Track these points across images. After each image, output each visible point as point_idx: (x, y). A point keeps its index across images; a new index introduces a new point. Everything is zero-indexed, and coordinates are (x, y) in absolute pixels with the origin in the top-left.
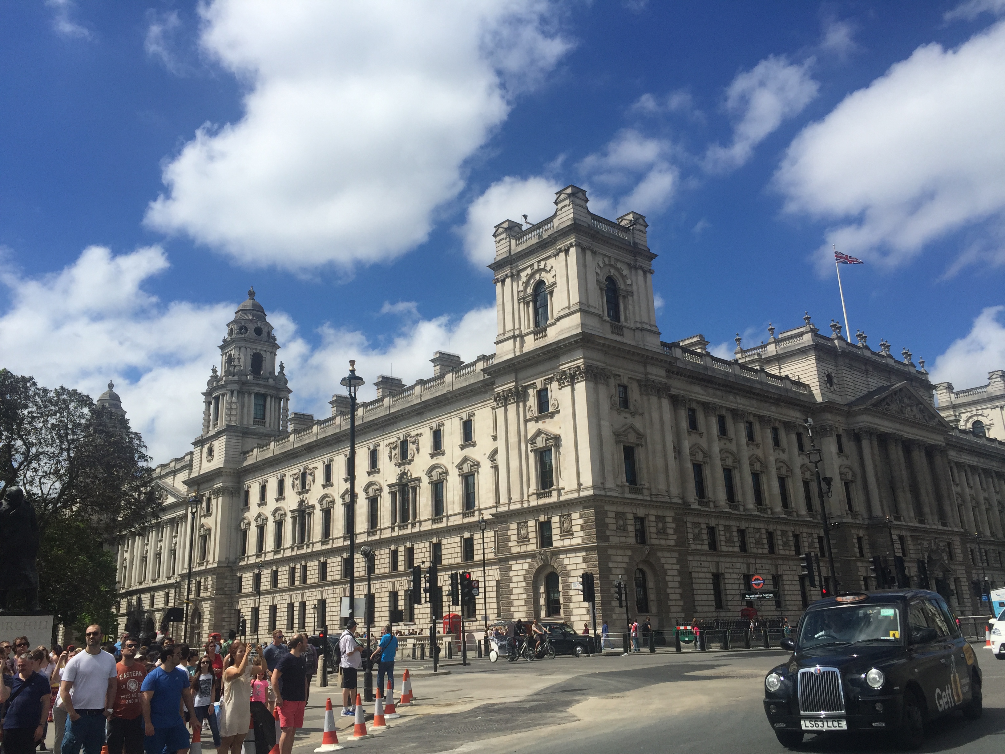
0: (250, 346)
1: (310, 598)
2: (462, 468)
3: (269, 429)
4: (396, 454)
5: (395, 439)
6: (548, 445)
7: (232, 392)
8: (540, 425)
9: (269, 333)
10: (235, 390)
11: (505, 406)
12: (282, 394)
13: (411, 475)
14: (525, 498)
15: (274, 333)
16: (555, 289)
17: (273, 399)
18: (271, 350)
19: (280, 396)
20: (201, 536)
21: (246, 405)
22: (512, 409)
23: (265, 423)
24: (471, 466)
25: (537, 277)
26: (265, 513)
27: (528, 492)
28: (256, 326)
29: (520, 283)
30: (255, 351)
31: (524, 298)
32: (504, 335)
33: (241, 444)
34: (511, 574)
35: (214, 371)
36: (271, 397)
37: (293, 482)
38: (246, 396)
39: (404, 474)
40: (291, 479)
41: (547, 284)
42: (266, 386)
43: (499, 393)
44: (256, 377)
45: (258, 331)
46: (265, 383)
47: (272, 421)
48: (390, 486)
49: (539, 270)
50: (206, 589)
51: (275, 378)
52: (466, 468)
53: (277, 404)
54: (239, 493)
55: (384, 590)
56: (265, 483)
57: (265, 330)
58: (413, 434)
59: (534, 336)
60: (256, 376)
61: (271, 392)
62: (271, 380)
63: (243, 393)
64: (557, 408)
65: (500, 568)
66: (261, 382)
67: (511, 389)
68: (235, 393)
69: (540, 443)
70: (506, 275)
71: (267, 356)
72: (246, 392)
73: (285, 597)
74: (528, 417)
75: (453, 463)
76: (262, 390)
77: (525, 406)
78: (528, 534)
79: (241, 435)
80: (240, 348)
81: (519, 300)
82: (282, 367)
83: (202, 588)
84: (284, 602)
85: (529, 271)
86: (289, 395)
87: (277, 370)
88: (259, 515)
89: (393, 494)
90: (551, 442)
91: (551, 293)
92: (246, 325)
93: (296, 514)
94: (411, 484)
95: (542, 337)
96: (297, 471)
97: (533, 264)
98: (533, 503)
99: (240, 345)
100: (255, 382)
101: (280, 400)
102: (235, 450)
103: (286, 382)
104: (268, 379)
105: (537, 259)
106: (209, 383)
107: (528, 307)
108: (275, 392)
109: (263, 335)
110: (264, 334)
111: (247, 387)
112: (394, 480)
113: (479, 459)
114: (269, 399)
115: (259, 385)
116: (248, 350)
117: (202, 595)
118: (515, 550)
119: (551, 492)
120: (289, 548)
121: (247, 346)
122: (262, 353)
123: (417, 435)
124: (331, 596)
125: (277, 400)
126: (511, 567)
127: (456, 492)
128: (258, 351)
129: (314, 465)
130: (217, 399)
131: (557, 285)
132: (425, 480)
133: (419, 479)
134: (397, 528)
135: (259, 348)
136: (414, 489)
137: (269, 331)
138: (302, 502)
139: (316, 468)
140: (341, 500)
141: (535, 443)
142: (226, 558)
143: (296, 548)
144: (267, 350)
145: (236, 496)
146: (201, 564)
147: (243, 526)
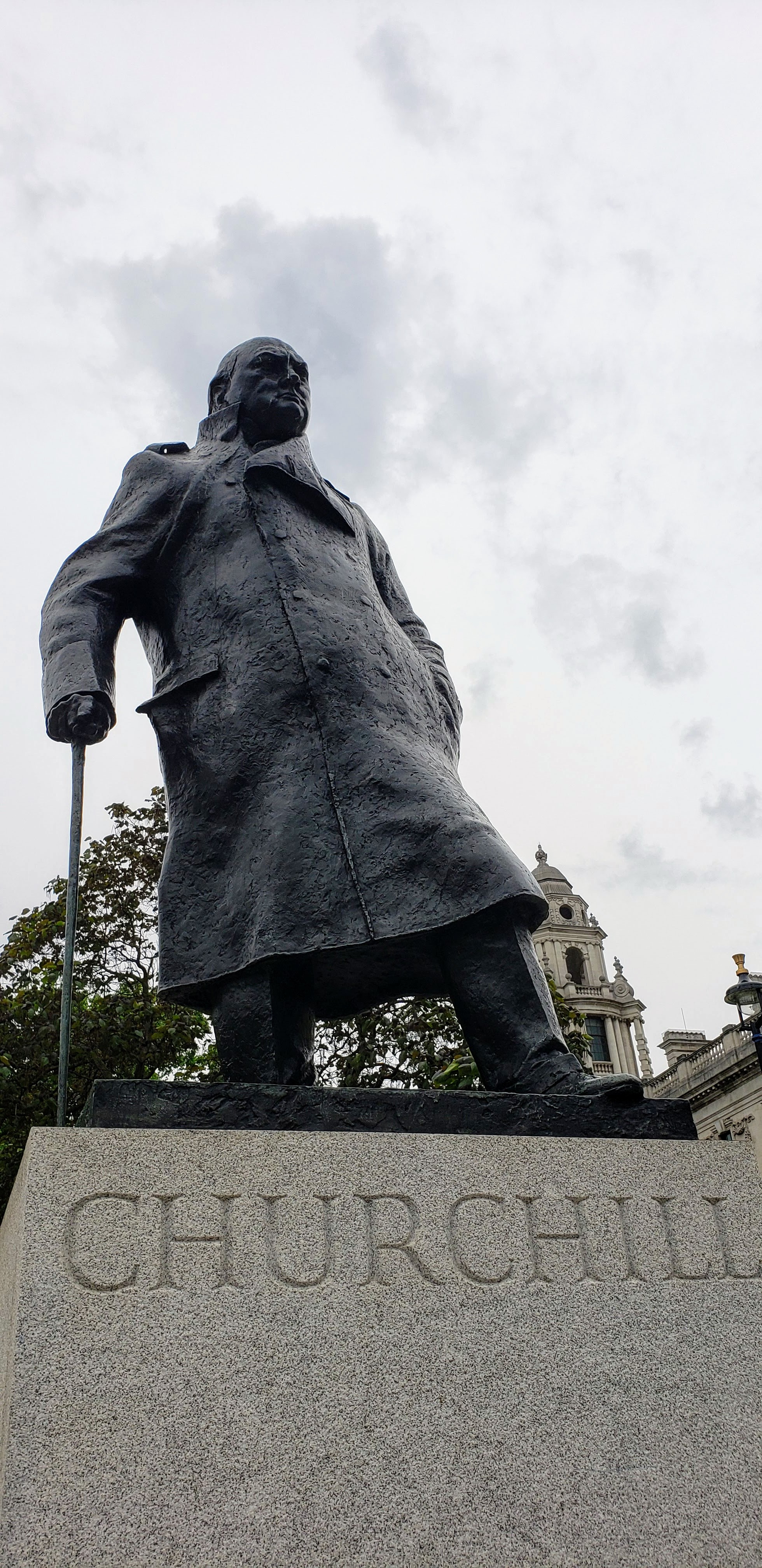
9: (584, 913)
12: (630, 1013)
17: (617, 1022)
18: (594, 941)
19: (627, 1017)
23: (612, 1066)
30: (568, 946)
36: (613, 1020)
42: (600, 1002)
44: (580, 989)
45: (566, 912)
46: (597, 997)
47: (625, 1063)
51: (612, 987)
53: (626, 1032)
57: (576, 908)
60: (579, 986)
61: (609, 1011)
62: (606, 991)
66: (591, 996)
71: (588, 951)
76: (595, 1010)
80: (543, 944)
82: (618, 966)
86: (642, 1013)
87: (611, 975)
99: (543, 939)
100: (580, 996)
101: (628, 1023)
103: (631, 992)
104: (600, 988)
108: (618, 1011)
109: (574, 917)
110: (576, 916)
114: (609, 1024)
115: (588, 1001)
121: (554, 938)
122: (580, 946)
125: (624, 1025)
128: (573, 944)
129: (746, 1114)
135: (574, 939)
137: (583, 910)
144: (587, 941)
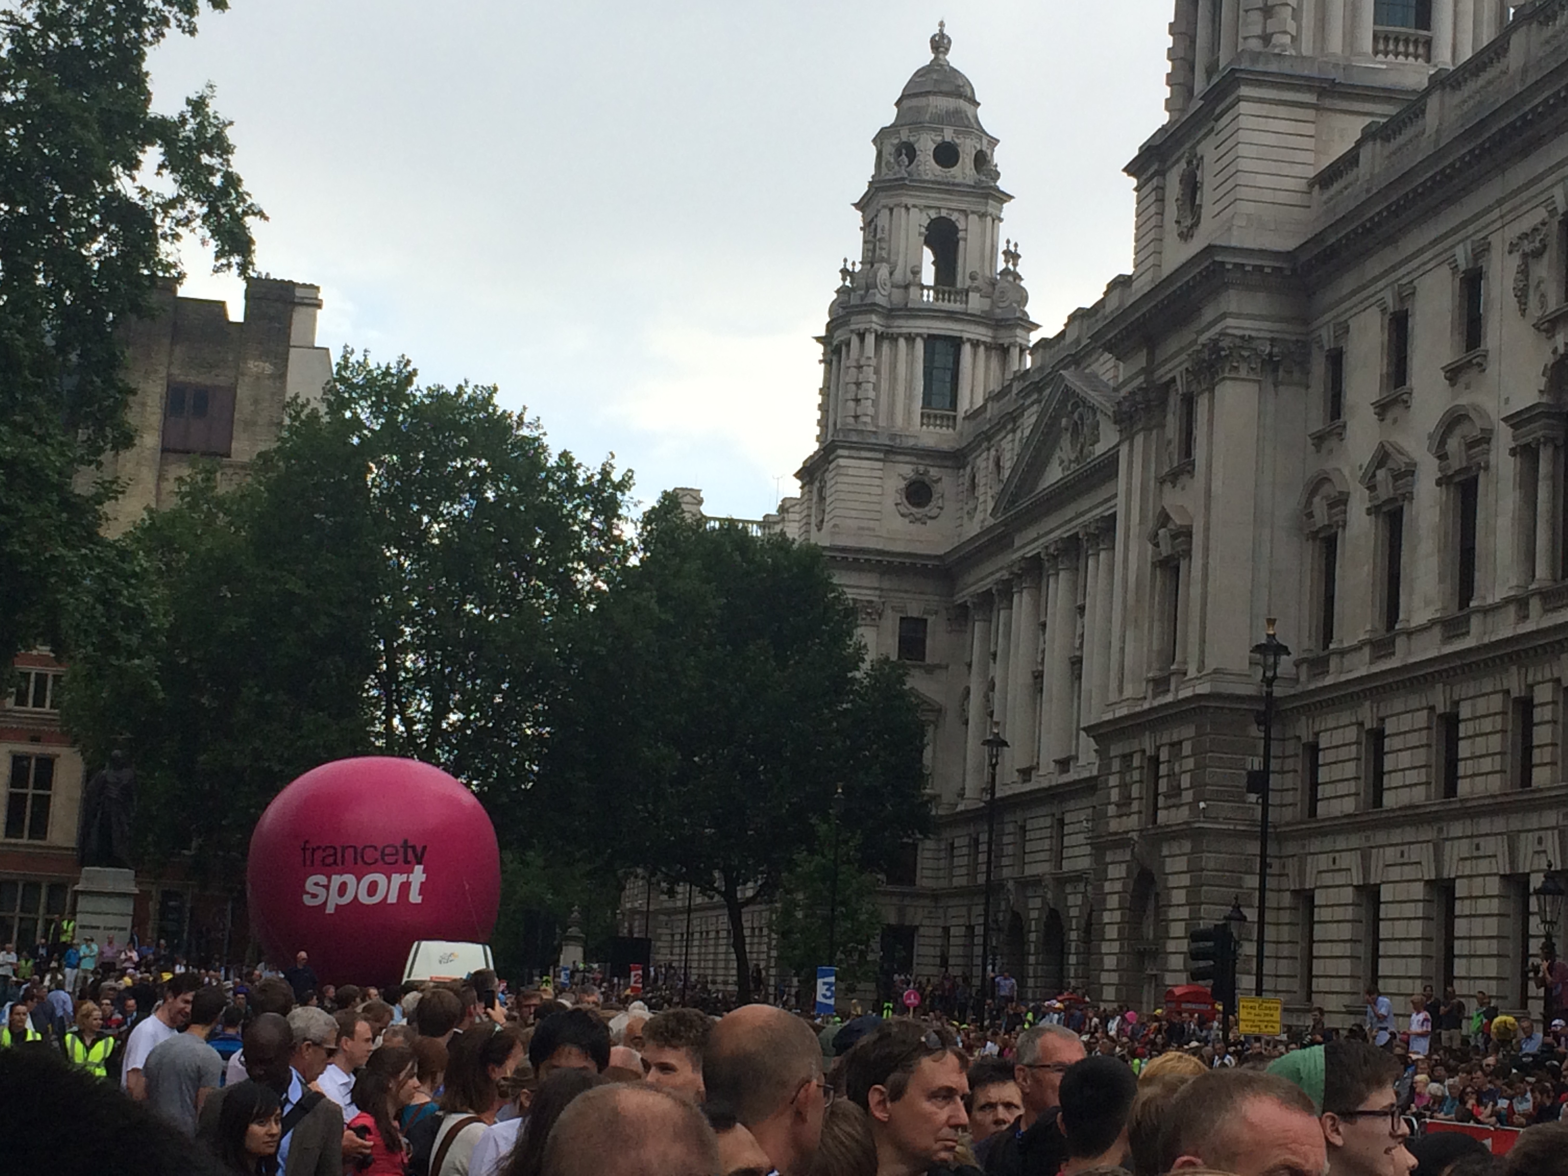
20: (1162, 565)
23: (1429, 43)
33: (1309, 143)
37: (1524, 272)
40: (1515, 261)
50: (1176, 791)
54: (1304, 365)
56: (1402, 300)
73: (1489, 846)
79: (1308, 98)
83: (1163, 786)
84: (1483, 866)
88: (1382, 457)
93: (1537, 431)
102: (1288, 170)
117: (1162, 816)
143: (1535, 605)
145: (1296, 376)
146: (1160, 684)
147: (1321, 516)
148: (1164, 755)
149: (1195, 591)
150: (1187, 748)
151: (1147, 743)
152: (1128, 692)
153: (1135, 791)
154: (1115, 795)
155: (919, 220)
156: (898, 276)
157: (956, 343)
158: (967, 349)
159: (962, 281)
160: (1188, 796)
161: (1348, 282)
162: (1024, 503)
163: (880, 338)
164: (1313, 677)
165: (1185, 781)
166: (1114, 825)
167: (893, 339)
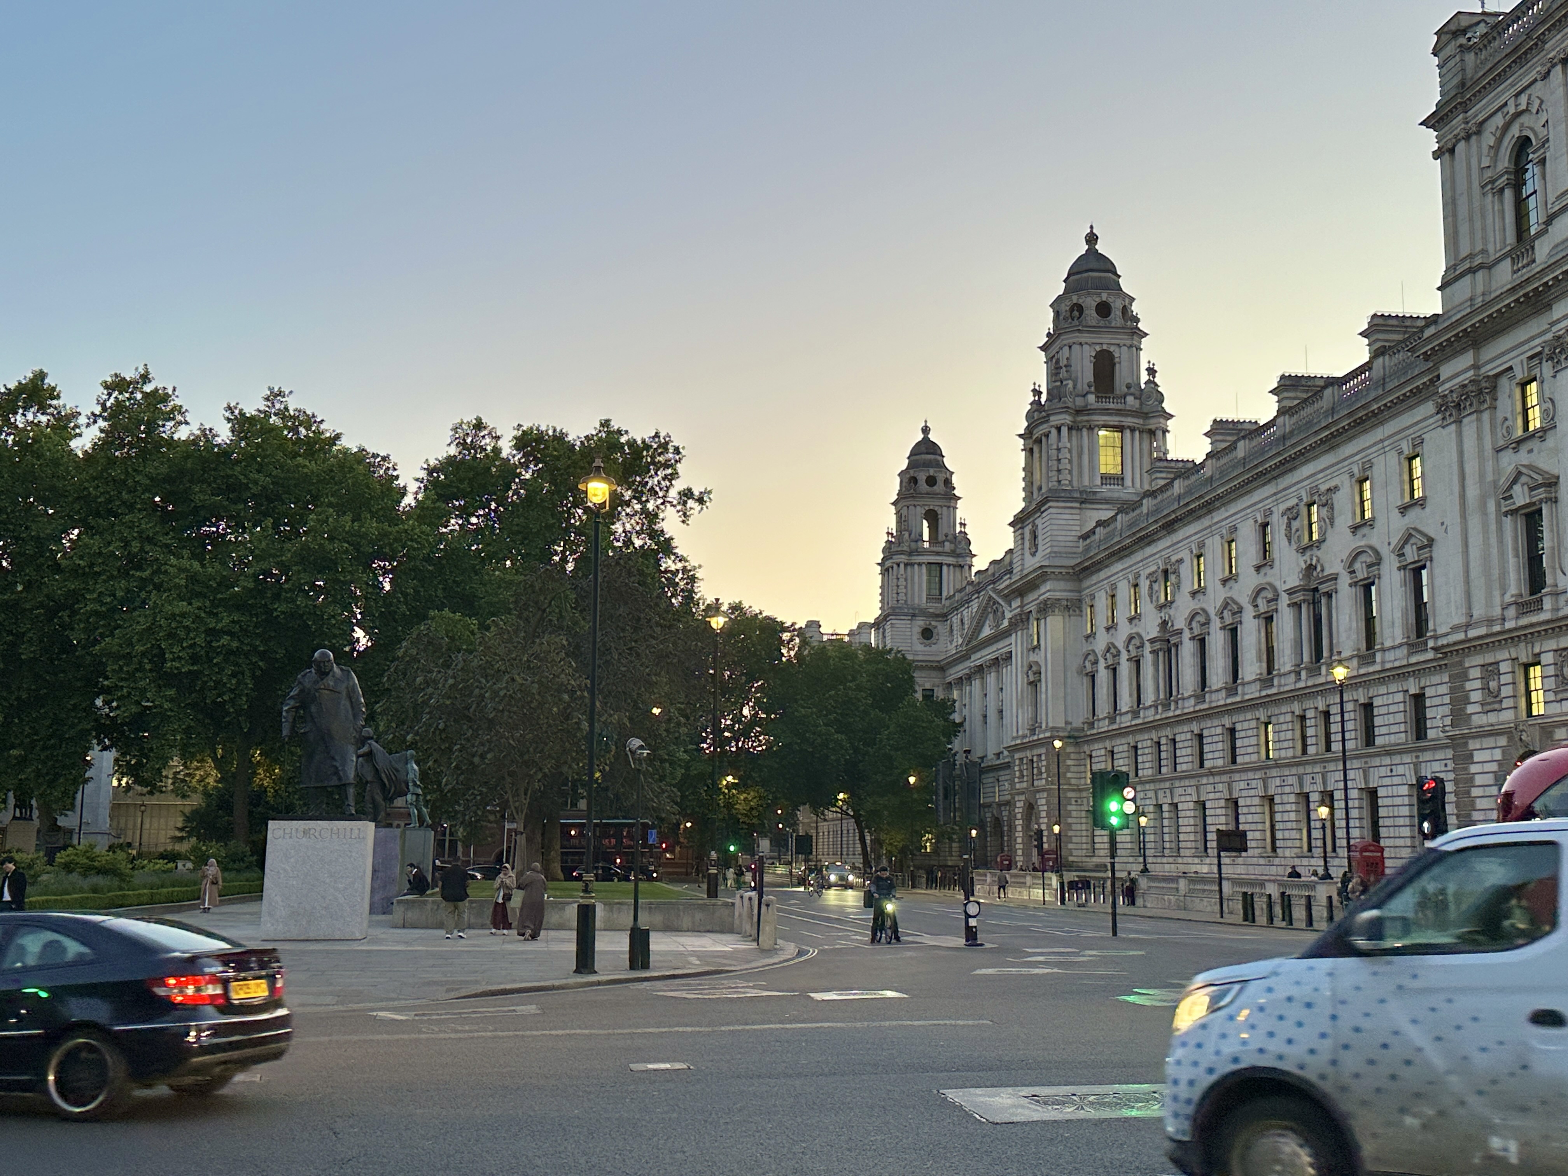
0: (1088, 340)
1: (1183, 799)
2: (1403, 555)
3: (1131, 490)
4: (1297, 530)
5: (1294, 501)
6: (1534, 500)
7: (1059, 429)
8: (1523, 457)
9: (1126, 310)
10: (1063, 424)
11: (1459, 422)
12: (1152, 424)
13: (1322, 570)
14: (1497, 611)
15: (1135, 308)
16: (1548, 154)
17: (1137, 433)
18: (1128, 342)
19: (1151, 427)
20: (1030, 683)
21: (1086, 450)
22: (1469, 425)
23: (1123, 478)
24: (1419, 549)
25: (1515, 131)
26: (1117, 644)
27: (1502, 601)
28: (1098, 300)
29: (1485, 150)
30: (1098, 348)
31: (1493, 182)
32: (1455, 270)
33: (1078, 522)
34: (1474, 769)
35: (1037, 392)
36: (1133, 430)
37: (1151, 587)
38: (1085, 432)
39: (1311, 568)
40: (1148, 582)
41: (1534, 143)
42: (1119, 412)
43: (1445, 396)
44: (1103, 397)
45: (1104, 309)
46: (1120, 406)
47: (1137, 476)
48: (1291, 592)
49: (1518, 114)
50: (1041, 773)
51: (1139, 395)
52: (1411, 553)
53: (1145, 444)
54: (1080, 609)
55: (1287, 789)
56: (1113, 589)
57: (1117, 305)
58: (1323, 488)
59: (1513, 264)
60: (1102, 394)
61: (1129, 421)
62: (1130, 399)
63: (1079, 429)
64: (1552, 419)
65: (1454, 759)
66: (1112, 406)
67: (1465, 386)
68: (1064, 430)
69: (1521, 497)
70: (1456, 136)
71: (1121, 355)
72: (1084, 427)
74: (1501, 443)
75: (1389, 544)
76: (1113, 420)
77: (1493, 420)
78: (1500, 690)
79: (1077, 505)
80: (1070, 347)
81: (1483, 187)
82: (1152, 371)
83: (1035, 771)
85: (1499, 121)
86: (1169, 422)
87: (1144, 377)
88: (1109, 648)
89: (1296, 606)
90: (1541, 494)
91: (1543, 162)
92: (1080, 301)
93: (1157, 646)
94: (1323, 588)
95: (1528, 265)
96: (1153, 568)
97: (1506, 104)
98: (1509, 625)
99: (1071, 341)
101: (1151, 434)
102: (1069, 533)
103: (1161, 399)
104: (1125, 396)
105: (1513, 91)
106: (1029, 416)
107: (1501, 202)
108: (1141, 421)
109: (1112, 315)
110: (1116, 313)
111: (1086, 418)
112: (1294, 580)
113: (1432, 534)
114: (1127, 435)
115: (1107, 411)
116: (1086, 347)
117: (1036, 783)
118: (1477, 720)
119: (1541, 600)
120: (1150, 706)
121: (1083, 340)
122: (1112, 349)
123: (1329, 490)
124: (1211, 796)
125: (1146, 436)
126: (1471, 756)
127: (1395, 603)
128: (1105, 347)
129: (1178, 556)
130: (1039, 441)
131: (1551, 143)
132: (1344, 581)
133: (1335, 578)
134: (1303, 674)
135: (1106, 341)
136: (1329, 595)
137: (1125, 307)
138: (1164, 623)
139: (1181, 561)
140: (1218, 620)
141: (1511, 497)
142: (1067, 723)
143: (1160, 708)
144: (1121, 342)
145: (1078, 612)
146: (1033, 731)
147: (1089, 668)
148: (1035, 759)
149: (1043, 696)
150: (1043, 758)
151: (1029, 754)
152: (1020, 733)
153: (1025, 773)
154: (1017, 774)
155: (921, 511)
156: (913, 536)
157: (940, 565)
158: (945, 568)
159: (941, 537)
160: (1044, 776)
161: (1094, 579)
162: (974, 643)
163: (906, 565)
164: (1089, 729)
165: (1043, 770)
166: (1018, 786)
167: (912, 565)
